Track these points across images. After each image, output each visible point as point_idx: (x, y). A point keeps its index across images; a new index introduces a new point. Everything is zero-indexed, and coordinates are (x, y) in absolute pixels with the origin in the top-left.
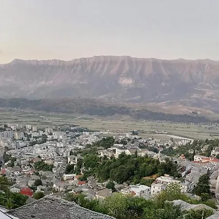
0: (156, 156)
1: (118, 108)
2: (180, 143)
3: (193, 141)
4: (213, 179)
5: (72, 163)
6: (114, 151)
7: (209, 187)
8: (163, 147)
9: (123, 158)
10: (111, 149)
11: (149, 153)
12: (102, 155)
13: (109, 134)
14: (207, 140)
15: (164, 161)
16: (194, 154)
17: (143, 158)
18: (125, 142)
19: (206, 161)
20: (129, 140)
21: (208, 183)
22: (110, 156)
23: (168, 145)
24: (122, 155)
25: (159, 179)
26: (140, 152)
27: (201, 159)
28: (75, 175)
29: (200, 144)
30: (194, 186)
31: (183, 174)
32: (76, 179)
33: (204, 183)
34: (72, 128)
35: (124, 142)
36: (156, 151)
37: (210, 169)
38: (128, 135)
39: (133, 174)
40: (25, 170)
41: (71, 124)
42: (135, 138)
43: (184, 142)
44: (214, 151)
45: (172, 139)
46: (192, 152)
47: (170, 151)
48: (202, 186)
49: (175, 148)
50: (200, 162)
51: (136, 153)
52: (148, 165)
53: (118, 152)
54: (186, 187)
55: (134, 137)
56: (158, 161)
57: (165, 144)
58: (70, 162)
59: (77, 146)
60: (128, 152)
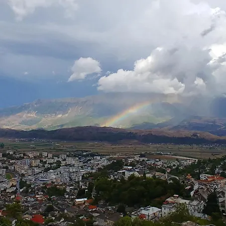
0: (164, 177)
1: (125, 134)
2: (185, 163)
3: (197, 160)
4: (220, 197)
5: (83, 187)
6: (124, 173)
7: (218, 206)
8: (170, 167)
10: (121, 171)
11: (157, 174)
12: (112, 178)
13: (118, 158)
14: (210, 159)
15: (171, 181)
16: (200, 173)
17: (151, 180)
18: (133, 164)
19: (211, 179)
20: (138, 162)
21: (217, 201)
22: (120, 178)
23: (174, 165)
24: (132, 177)
25: (169, 200)
26: (148, 173)
27: (207, 178)
28: (86, 199)
29: (204, 162)
30: (204, 205)
31: (192, 193)
32: (87, 204)
34: (85, 153)
36: (164, 172)
37: (216, 187)
38: (136, 158)
40: (38, 196)
41: (83, 150)
43: (189, 162)
44: (217, 170)
45: (177, 160)
46: (198, 171)
47: (176, 171)
49: (181, 168)
50: (206, 181)
51: (145, 174)
53: (128, 174)
54: (196, 207)
55: (142, 159)
56: (166, 182)
57: (172, 165)
58: (81, 187)
59: (89, 170)
60: (136, 174)
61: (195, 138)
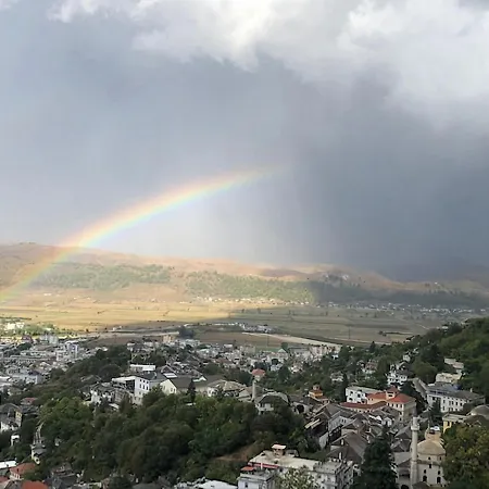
0: (246, 394)
1: (138, 269)
2: (306, 355)
3: (338, 349)
4: (398, 450)
5: (4, 428)
6: (131, 385)
7: (392, 475)
8: (262, 366)
9: (155, 406)
10: (122, 380)
11: (228, 385)
12: (96, 398)
13: (115, 338)
14: (373, 345)
15: (268, 407)
16: (346, 384)
17: (210, 403)
18: (159, 357)
19: (376, 401)
20: (172, 351)
21: (388, 462)
22: (118, 399)
23: (275, 362)
24: (154, 396)
25: (259, 459)
26: (203, 384)
27: (364, 397)
28: (12, 464)
29: (358, 355)
30: (355, 474)
31: (323, 440)
32: (14, 477)
33: (378, 464)
34: (10, 327)
35: (157, 360)
36: (246, 380)
37: (390, 423)
38: (169, 341)
39: (185, 451)
41: (7, 315)
42: (188, 347)
43: (317, 353)
44: (393, 375)
45: (284, 345)
46: (340, 379)
47: (282, 379)
48: (373, 473)
49: (294, 369)
50: (362, 404)
51: (192, 387)
52: (226, 421)
53: (142, 388)
54: (333, 479)
55: (183, 343)
56: (251, 407)
57: (269, 360)
59: (22, 377)
60: (168, 387)
61: (336, 284)
